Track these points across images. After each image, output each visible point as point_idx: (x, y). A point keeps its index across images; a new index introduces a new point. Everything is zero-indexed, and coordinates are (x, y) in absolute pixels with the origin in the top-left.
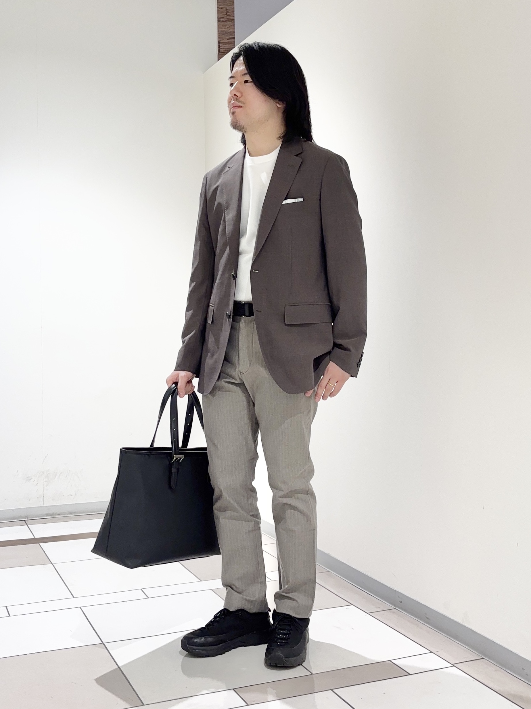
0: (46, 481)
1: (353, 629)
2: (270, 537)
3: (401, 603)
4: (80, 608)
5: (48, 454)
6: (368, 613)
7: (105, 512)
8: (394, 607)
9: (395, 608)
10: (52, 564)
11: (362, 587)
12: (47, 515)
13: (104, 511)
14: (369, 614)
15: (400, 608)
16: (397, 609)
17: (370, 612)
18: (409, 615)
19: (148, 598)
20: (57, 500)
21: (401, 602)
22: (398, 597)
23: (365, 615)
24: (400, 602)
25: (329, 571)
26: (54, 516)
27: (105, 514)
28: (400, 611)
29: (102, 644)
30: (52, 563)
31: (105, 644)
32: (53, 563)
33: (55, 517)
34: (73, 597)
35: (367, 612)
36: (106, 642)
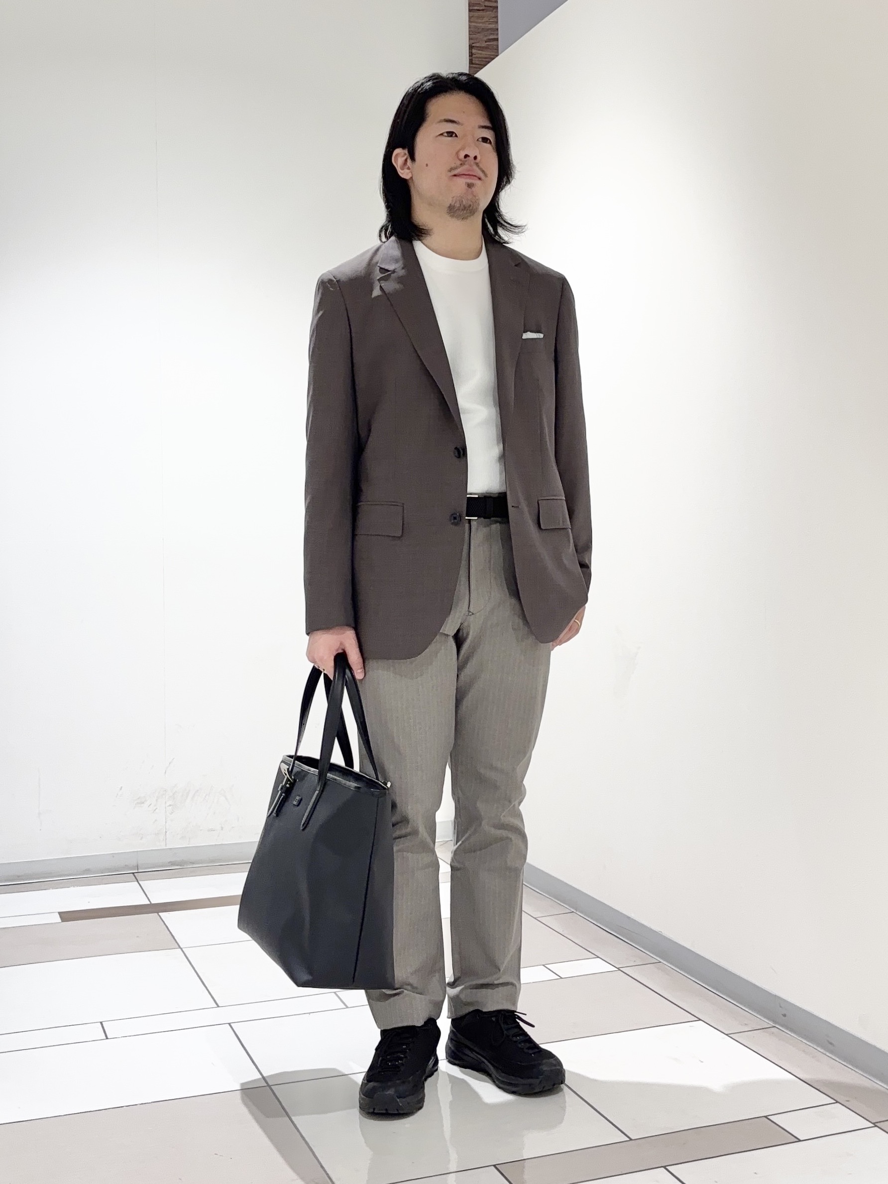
0: (170, 805)
1: (702, 1062)
2: (559, 902)
3: (784, 1018)
4: (229, 1024)
5: (173, 759)
6: (727, 1035)
7: (251, 861)
8: (772, 1024)
9: (774, 1025)
10: (181, 949)
11: (717, 990)
12: (172, 864)
13: (249, 860)
14: (729, 1035)
15: (782, 1026)
16: (777, 1028)
17: (731, 1033)
18: (798, 1038)
19: (347, 1007)
20: (190, 839)
21: (785, 1015)
22: (781, 1007)
23: (723, 1038)
24: (782, 1015)
25: (660, 962)
26: (183, 866)
27: (250, 864)
28: (783, 1031)
29: (268, 1088)
30: (180, 947)
31: (272, 1087)
32: (182, 947)
33: (186, 867)
34: (216, 1006)
35: (726, 1033)
36: (273, 1084)
